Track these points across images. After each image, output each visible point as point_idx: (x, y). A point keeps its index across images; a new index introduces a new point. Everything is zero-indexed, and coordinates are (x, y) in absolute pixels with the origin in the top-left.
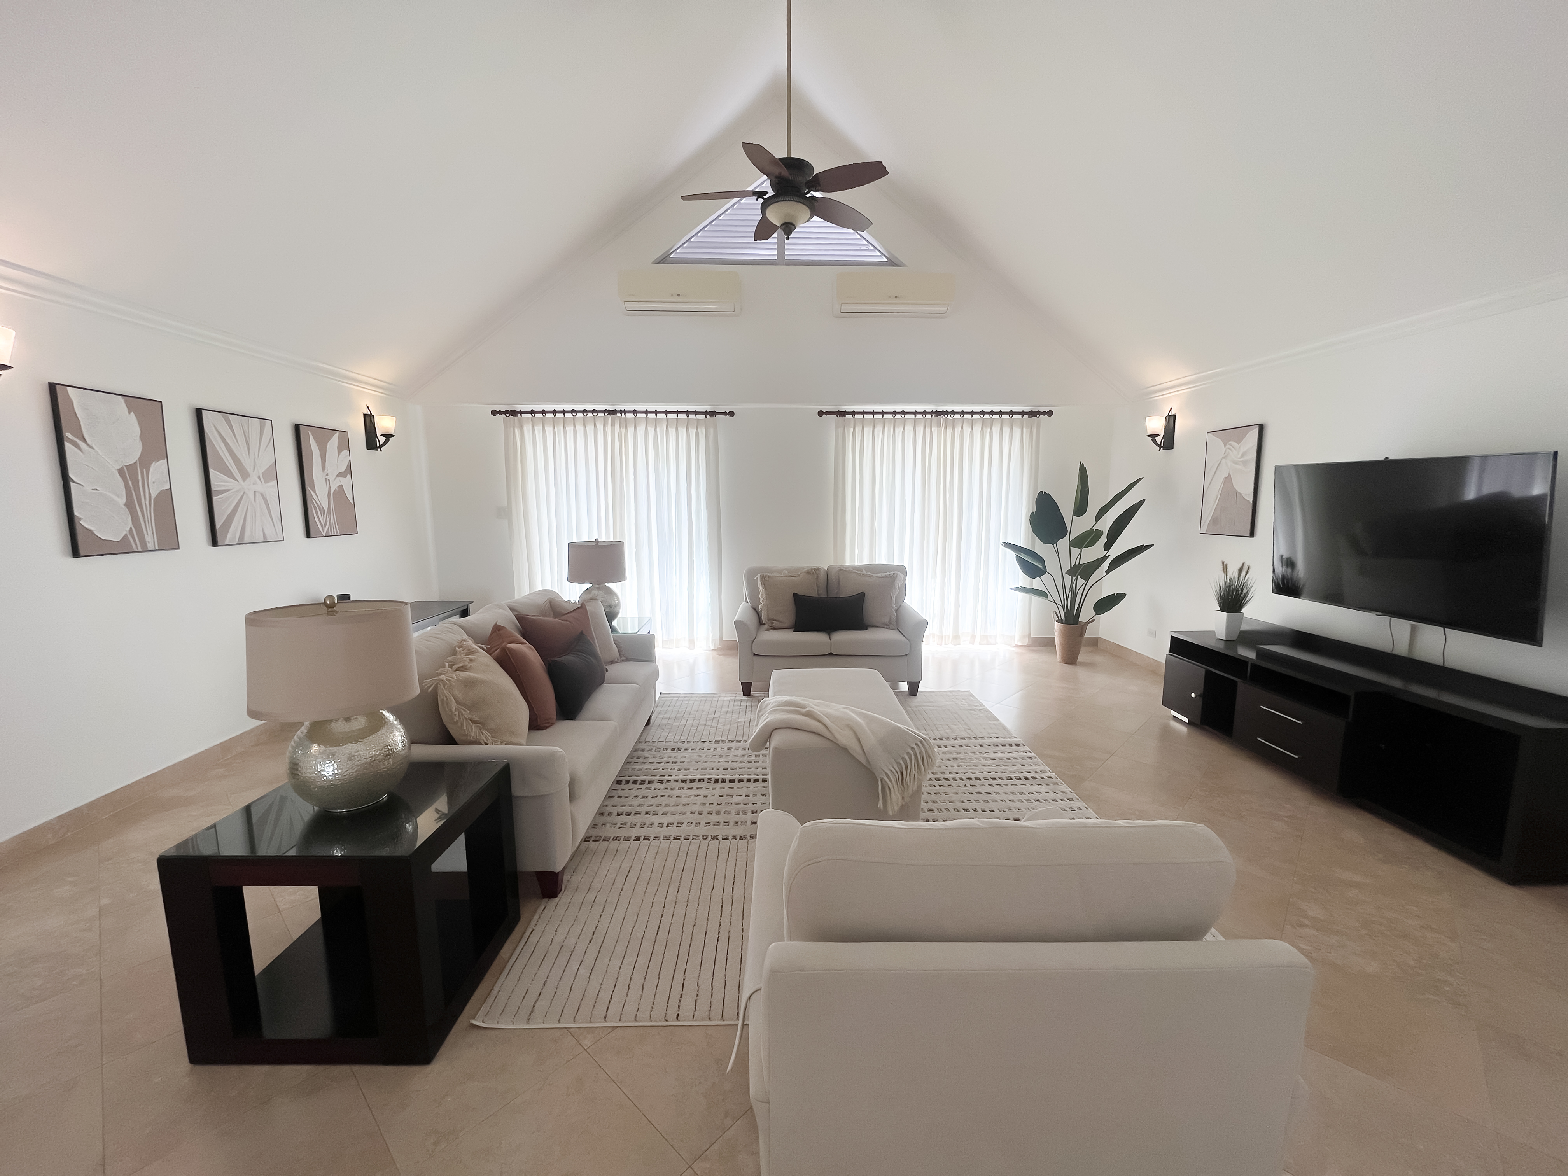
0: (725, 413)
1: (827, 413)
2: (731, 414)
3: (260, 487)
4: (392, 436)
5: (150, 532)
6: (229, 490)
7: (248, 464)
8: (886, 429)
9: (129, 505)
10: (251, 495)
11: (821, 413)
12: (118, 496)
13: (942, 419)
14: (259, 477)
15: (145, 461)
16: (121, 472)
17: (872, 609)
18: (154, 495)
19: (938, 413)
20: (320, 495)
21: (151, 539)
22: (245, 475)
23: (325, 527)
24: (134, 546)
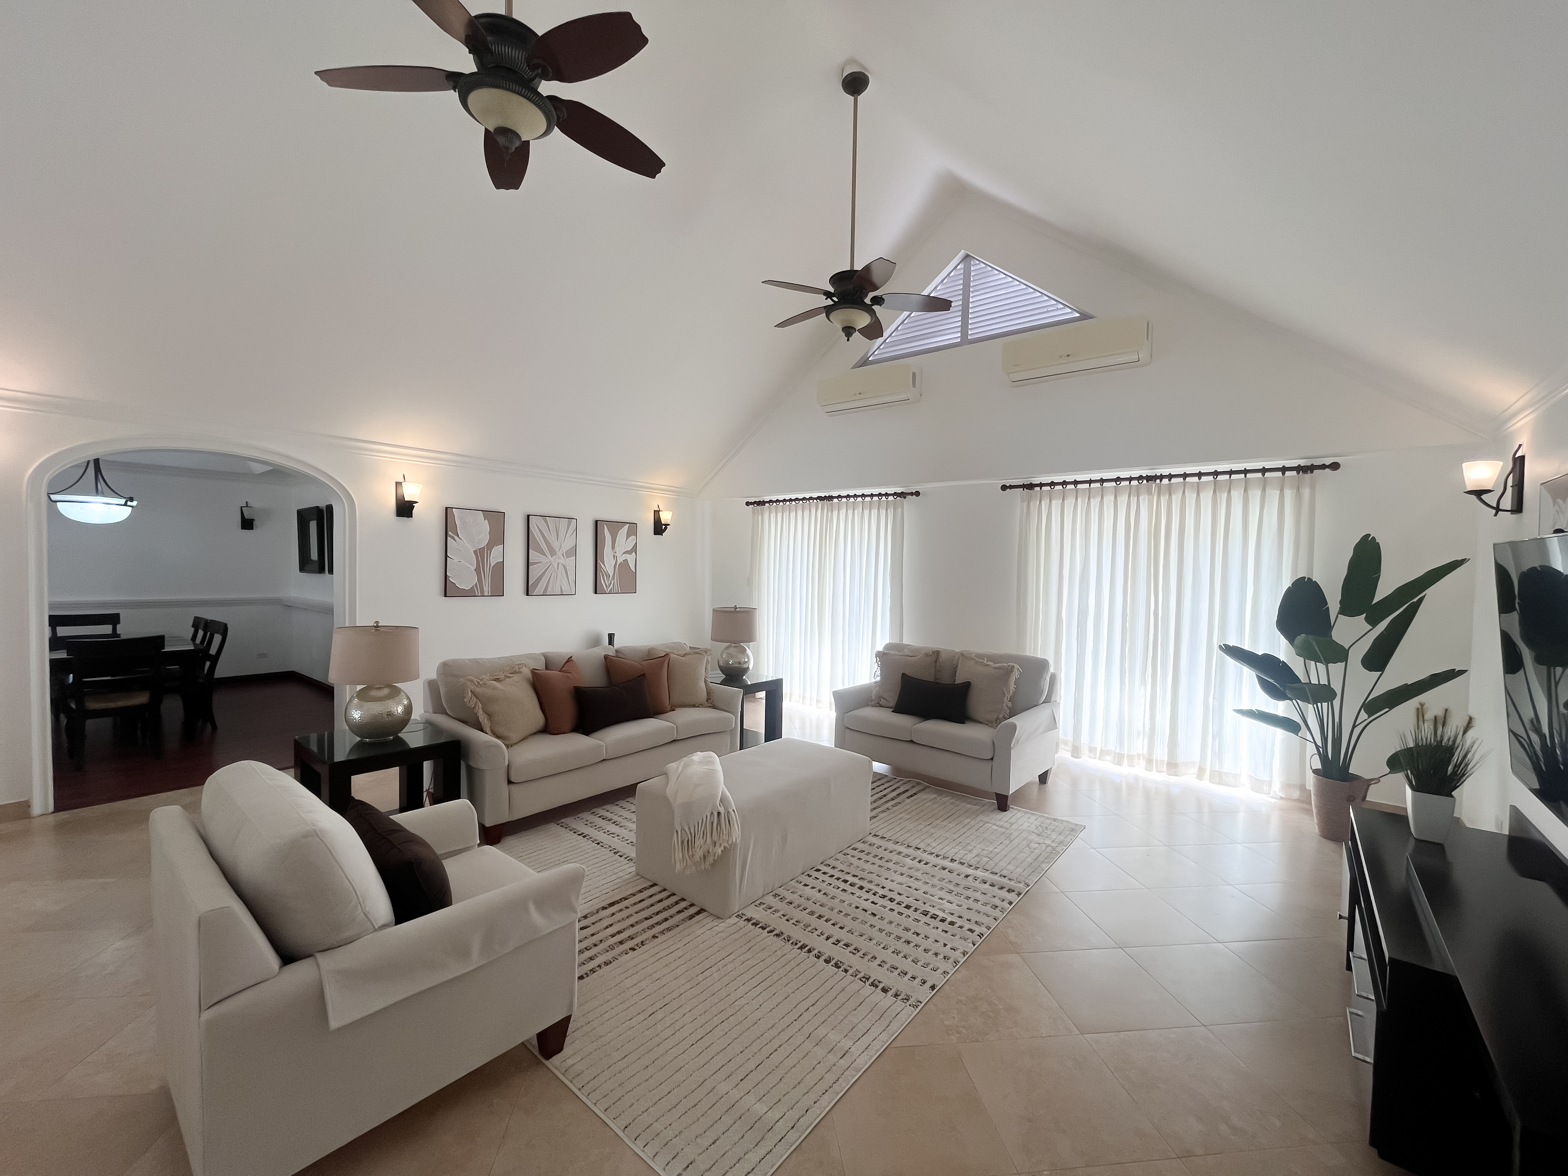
0: (912, 494)
1: (1011, 487)
2: (917, 494)
3: (562, 561)
4: (669, 525)
5: (487, 585)
6: (541, 562)
7: (555, 545)
8: (1079, 500)
9: (477, 570)
10: (556, 566)
11: (1004, 488)
12: (472, 565)
13: (1153, 485)
14: (563, 555)
15: (490, 546)
16: (475, 552)
17: (977, 703)
18: (492, 565)
19: (1149, 478)
20: (608, 565)
21: (487, 589)
22: (553, 552)
23: (609, 587)
24: (476, 592)
